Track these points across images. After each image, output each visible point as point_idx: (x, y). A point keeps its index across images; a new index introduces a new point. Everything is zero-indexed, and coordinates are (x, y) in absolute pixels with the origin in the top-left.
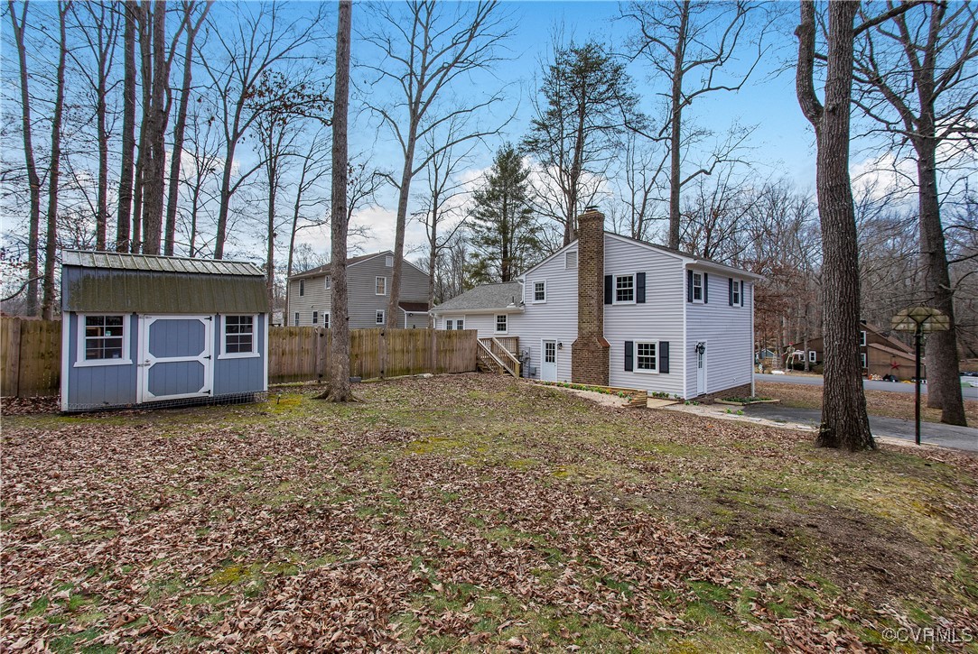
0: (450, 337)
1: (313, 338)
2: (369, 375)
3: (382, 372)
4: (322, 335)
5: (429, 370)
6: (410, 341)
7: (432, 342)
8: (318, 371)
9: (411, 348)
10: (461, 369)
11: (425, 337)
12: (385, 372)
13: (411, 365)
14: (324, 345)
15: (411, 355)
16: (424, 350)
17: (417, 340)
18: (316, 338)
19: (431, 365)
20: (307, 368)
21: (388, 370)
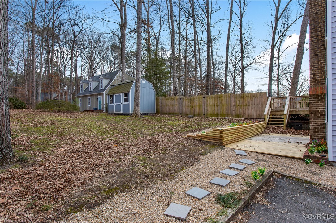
0: (244, 97)
1: (178, 100)
2: (198, 115)
3: (204, 114)
4: (181, 99)
5: (230, 115)
6: (218, 100)
7: (231, 101)
8: (180, 112)
9: (219, 104)
10: (254, 117)
11: (226, 98)
12: (206, 114)
13: (219, 112)
14: (182, 103)
15: (219, 107)
16: (226, 105)
17: (222, 100)
18: (179, 100)
19: (231, 113)
20: (177, 111)
21: (207, 114)
